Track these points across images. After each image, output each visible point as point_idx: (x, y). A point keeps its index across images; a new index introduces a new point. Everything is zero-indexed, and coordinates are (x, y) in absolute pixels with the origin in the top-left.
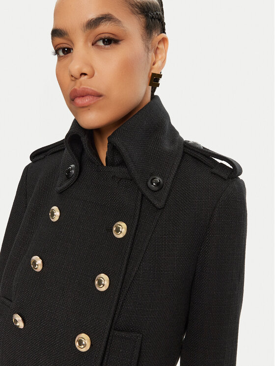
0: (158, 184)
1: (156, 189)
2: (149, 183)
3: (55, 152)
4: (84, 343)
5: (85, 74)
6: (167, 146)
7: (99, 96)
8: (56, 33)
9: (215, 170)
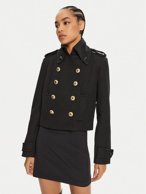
0: (86, 59)
1: (86, 60)
2: (84, 59)
3: (53, 54)
4: (73, 98)
5: (62, 31)
6: (87, 50)
7: (66, 36)
8: (56, 22)
9: (100, 55)
